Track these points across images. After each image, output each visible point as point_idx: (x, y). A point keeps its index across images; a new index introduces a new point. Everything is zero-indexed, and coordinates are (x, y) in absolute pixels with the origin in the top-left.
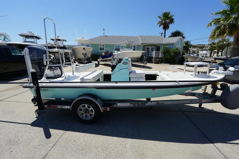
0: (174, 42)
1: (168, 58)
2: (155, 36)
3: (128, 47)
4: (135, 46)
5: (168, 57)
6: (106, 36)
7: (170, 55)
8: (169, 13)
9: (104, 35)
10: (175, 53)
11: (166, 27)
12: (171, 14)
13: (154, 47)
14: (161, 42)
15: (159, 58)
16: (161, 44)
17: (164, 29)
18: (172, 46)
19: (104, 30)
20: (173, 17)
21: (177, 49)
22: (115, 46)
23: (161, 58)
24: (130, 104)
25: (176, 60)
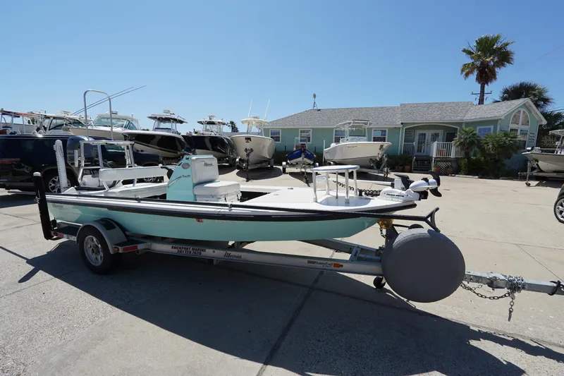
0: (497, 115)
1: (478, 161)
2: (444, 104)
3: (358, 133)
4: (385, 131)
5: (478, 156)
6: (319, 110)
7: (482, 150)
8: (496, 39)
9: (315, 108)
10: (500, 146)
11: (486, 75)
12: (501, 40)
13: (440, 132)
14: (458, 118)
15: (450, 161)
16: (460, 124)
17: (479, 83)
18: (492, 127)
19: (315, 96)
20: (509, 48)
21: (506, 135)
22: (336, 131)
23: (457, 160)
24: (172, 247)
25: (504, 165)
